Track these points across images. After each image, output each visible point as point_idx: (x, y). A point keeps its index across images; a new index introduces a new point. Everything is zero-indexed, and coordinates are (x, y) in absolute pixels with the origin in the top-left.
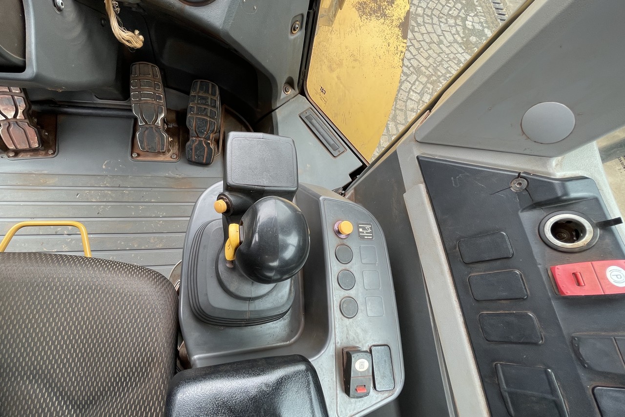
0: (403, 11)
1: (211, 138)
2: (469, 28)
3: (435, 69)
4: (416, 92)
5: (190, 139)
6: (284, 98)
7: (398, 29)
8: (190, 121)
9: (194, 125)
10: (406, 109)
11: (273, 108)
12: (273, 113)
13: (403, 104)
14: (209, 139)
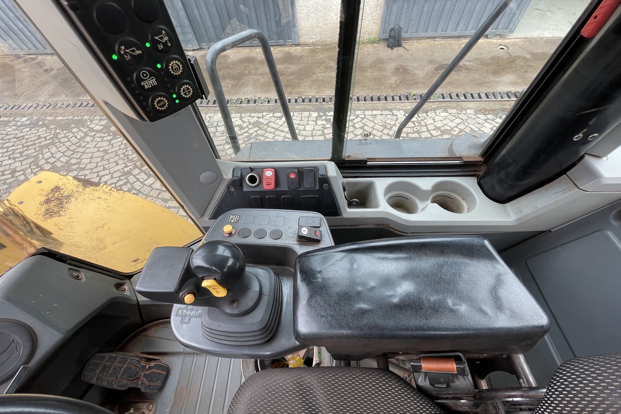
0: (72, 181)
1: (144, 364)
2: (102, 129)
3: (131, 161)
4: (147, 179)
5: (139, 387)
6: (130, 293)
7: (87, 188)
8: (121, 386)
9: (126, 382)
10: (159, 190)
11: (136, 303)
12: (140, 303)
13: (154, 191)
14: (145, 366)
